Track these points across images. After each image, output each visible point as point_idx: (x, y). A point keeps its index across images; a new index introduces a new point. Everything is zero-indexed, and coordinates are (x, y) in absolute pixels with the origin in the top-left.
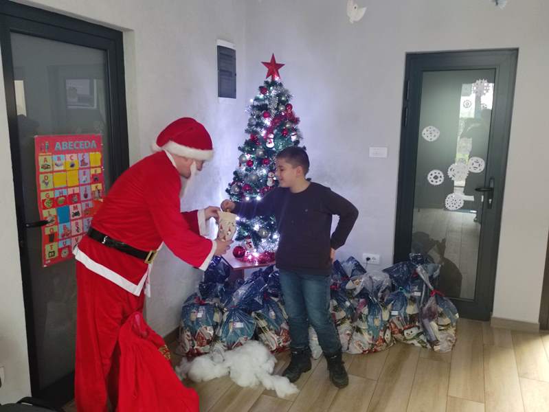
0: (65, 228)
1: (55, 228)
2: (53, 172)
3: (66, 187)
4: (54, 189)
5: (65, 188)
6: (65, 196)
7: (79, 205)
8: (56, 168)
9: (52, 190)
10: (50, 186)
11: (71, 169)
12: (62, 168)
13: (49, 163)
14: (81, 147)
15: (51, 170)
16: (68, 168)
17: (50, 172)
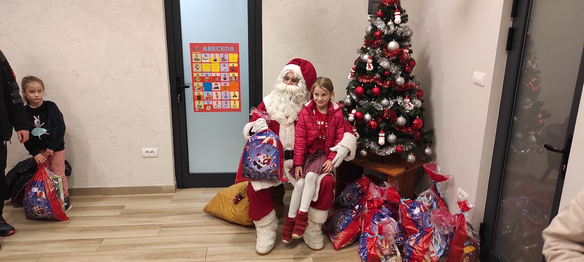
0: (208, 94)
1: (201, 93)
2: (202, 63)
3: (211, 72)
4: (202, 72)
5: (209, 72)
6: (210, 77)
7: (219, 83)
8: (203, 61)
9: (200, 72)
10: (200, 70)
11: (215, 62)
12: (208, 61)
13: (199, 57)
14: (222, 50)
15: (200, 61)
16: (212, 61)
17: (200, 63)
